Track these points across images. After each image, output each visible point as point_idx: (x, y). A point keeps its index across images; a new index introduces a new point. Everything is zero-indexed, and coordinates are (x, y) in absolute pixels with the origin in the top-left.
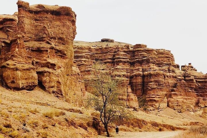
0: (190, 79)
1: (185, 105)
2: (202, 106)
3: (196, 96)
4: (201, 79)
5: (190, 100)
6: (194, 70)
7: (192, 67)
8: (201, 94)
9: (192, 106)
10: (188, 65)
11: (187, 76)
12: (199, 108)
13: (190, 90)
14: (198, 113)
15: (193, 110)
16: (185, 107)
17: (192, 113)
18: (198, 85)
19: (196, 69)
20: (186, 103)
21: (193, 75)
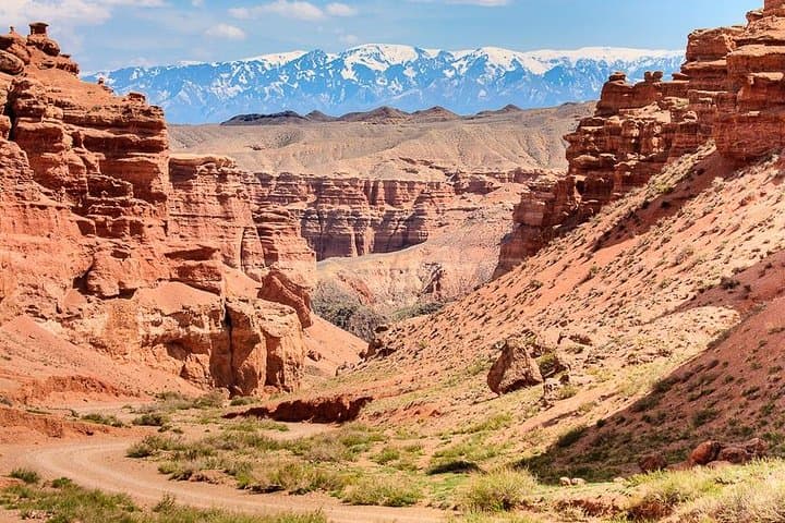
0: (40, 125)
1: (15, 284)
2: (110, 288)
3: (75, 229)
4: (100, 124)
5: (42, 256)
6: (61, 67)
7: (51, 50)
8: (100, 218)
9: (52, 289)
10: (24, 33)
11: (26, 112)
12: (89, 302)
13: (45, 200)
14: (82, 329)
15: (59, 311)
16: (17, 294)
17: (52, 328)
18: (84, 159)
19: (71, 61)
20: (23, 271)
21: (55, 97)
